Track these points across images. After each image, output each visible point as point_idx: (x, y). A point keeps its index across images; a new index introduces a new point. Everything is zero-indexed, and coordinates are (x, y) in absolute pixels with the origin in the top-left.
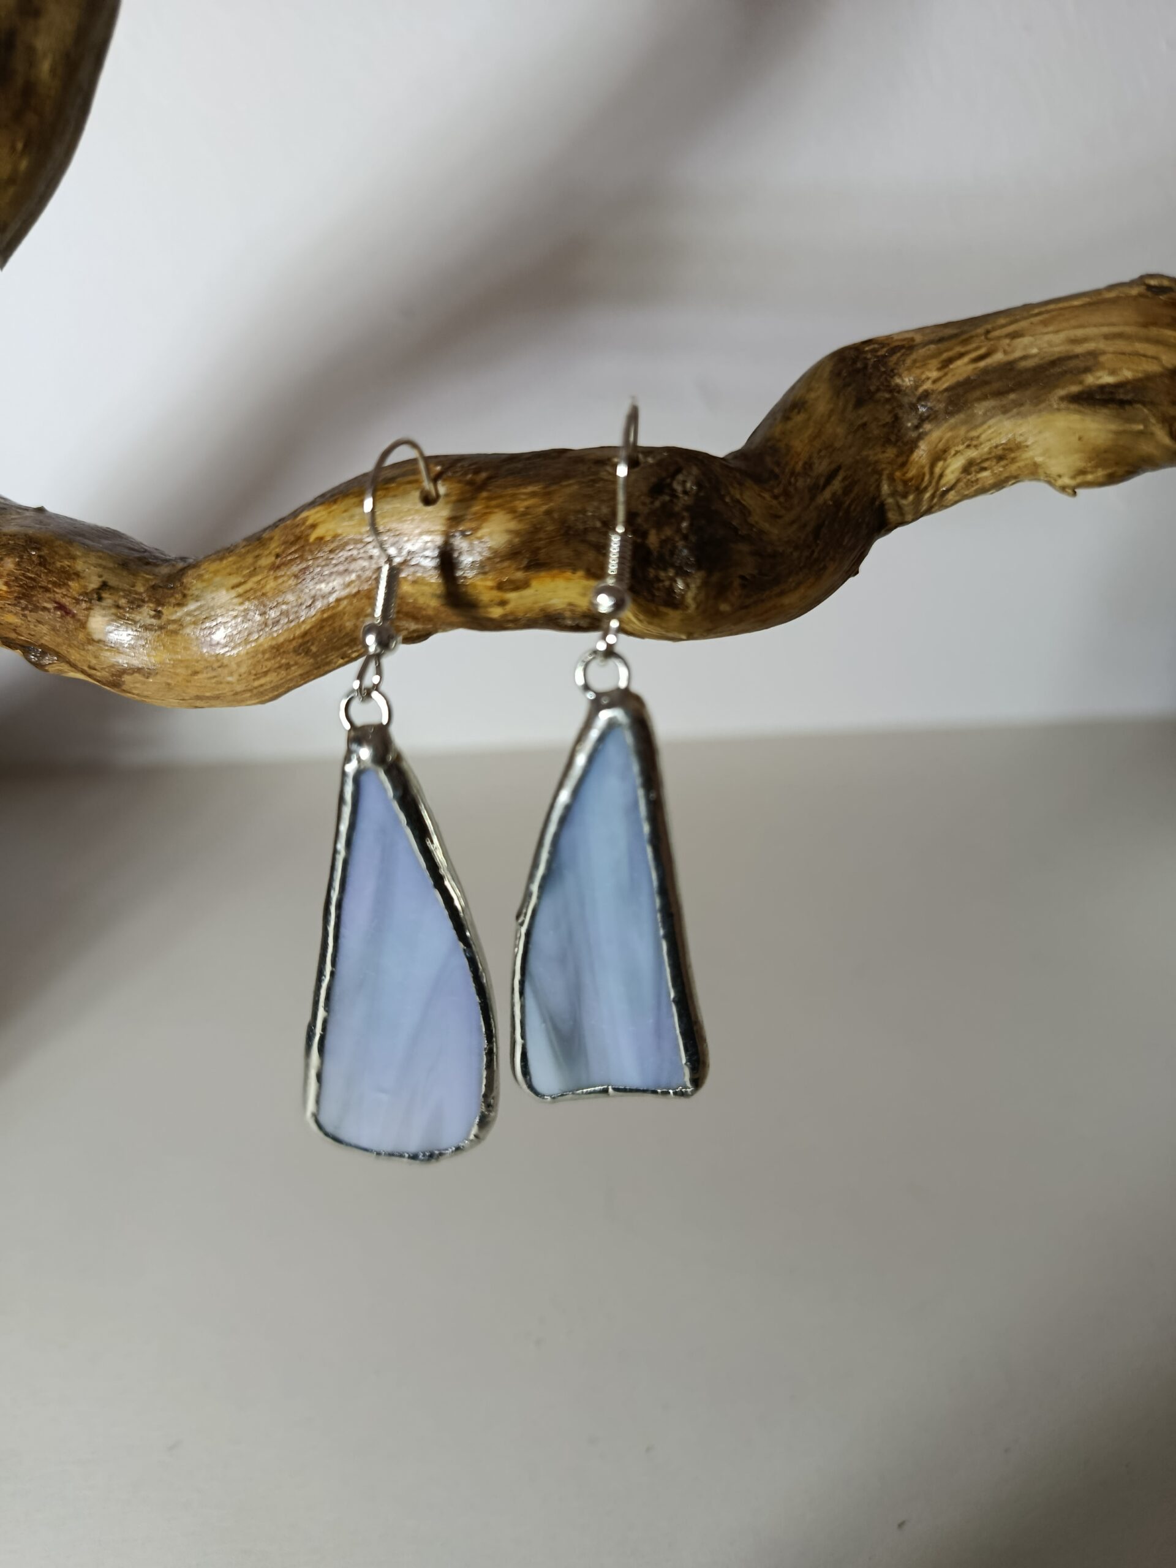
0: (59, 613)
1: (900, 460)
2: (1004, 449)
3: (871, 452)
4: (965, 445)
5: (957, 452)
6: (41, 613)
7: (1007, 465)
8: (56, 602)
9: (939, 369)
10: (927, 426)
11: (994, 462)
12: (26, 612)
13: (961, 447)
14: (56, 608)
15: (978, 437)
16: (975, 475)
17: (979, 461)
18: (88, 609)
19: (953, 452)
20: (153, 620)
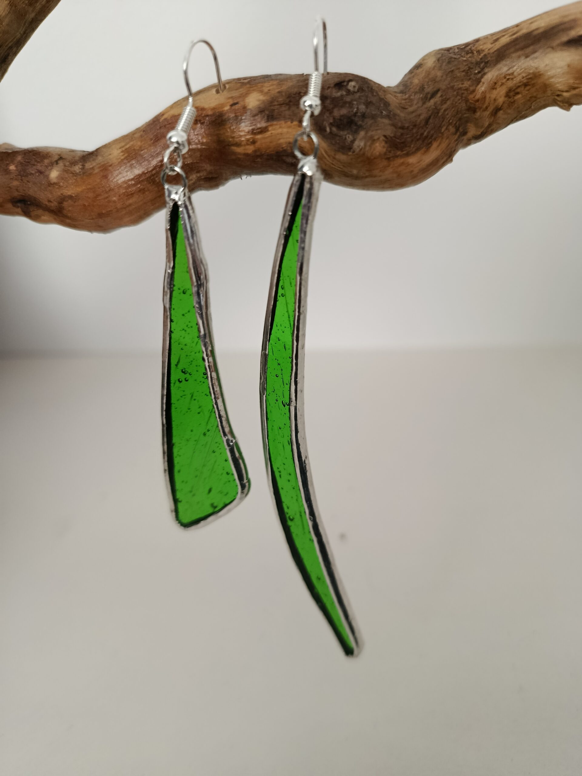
0: (37, 174)
1: (471, 88)
2: (528, 79)
3: (456, 84)
4: (506, 79)
5: (503, 84)
6: (30, 176)
7: (530, 89)
8: (37, 170)
9: (492, 44)
10: (486, 70)
11: (522, 88)
12: (23, 178)
13: (504, 80)
14: (36, 172)
15: (512, 74)
16: (513, 98)
17: (514, 88)
18: (51, 169)
19: (500, 84)
20: (80, 170)
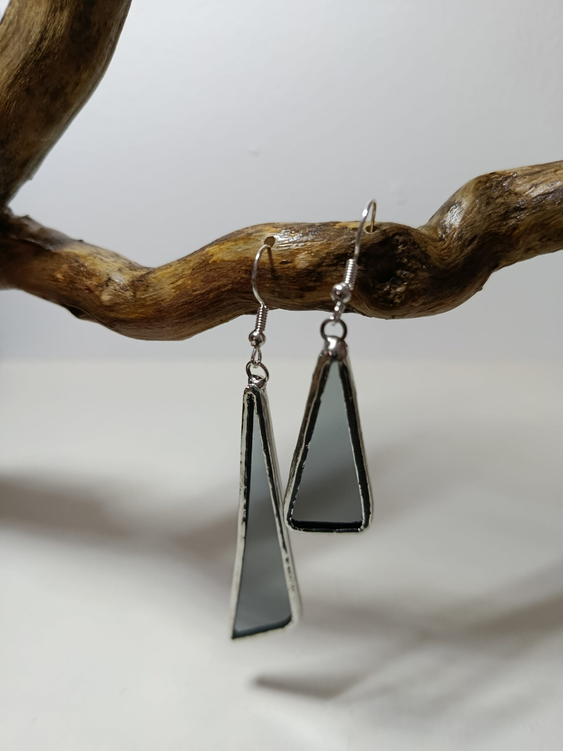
0: (87, 291)
2: (561, 231)
4: (542, 228)
7: (562, 239)
8: (86, 286)
11: (556, 237)
12: (72, 290)
15: (549, 224)
16: (546, 243)
20: (132, 298)
